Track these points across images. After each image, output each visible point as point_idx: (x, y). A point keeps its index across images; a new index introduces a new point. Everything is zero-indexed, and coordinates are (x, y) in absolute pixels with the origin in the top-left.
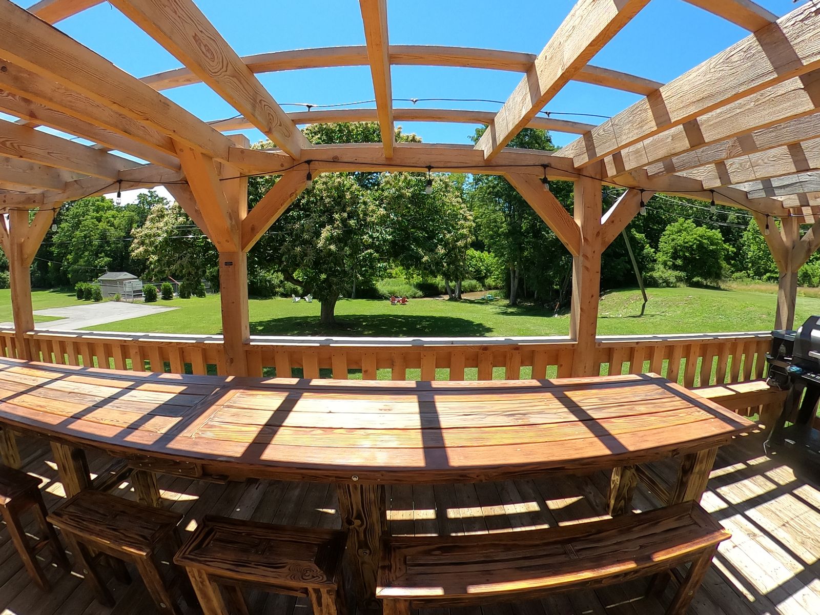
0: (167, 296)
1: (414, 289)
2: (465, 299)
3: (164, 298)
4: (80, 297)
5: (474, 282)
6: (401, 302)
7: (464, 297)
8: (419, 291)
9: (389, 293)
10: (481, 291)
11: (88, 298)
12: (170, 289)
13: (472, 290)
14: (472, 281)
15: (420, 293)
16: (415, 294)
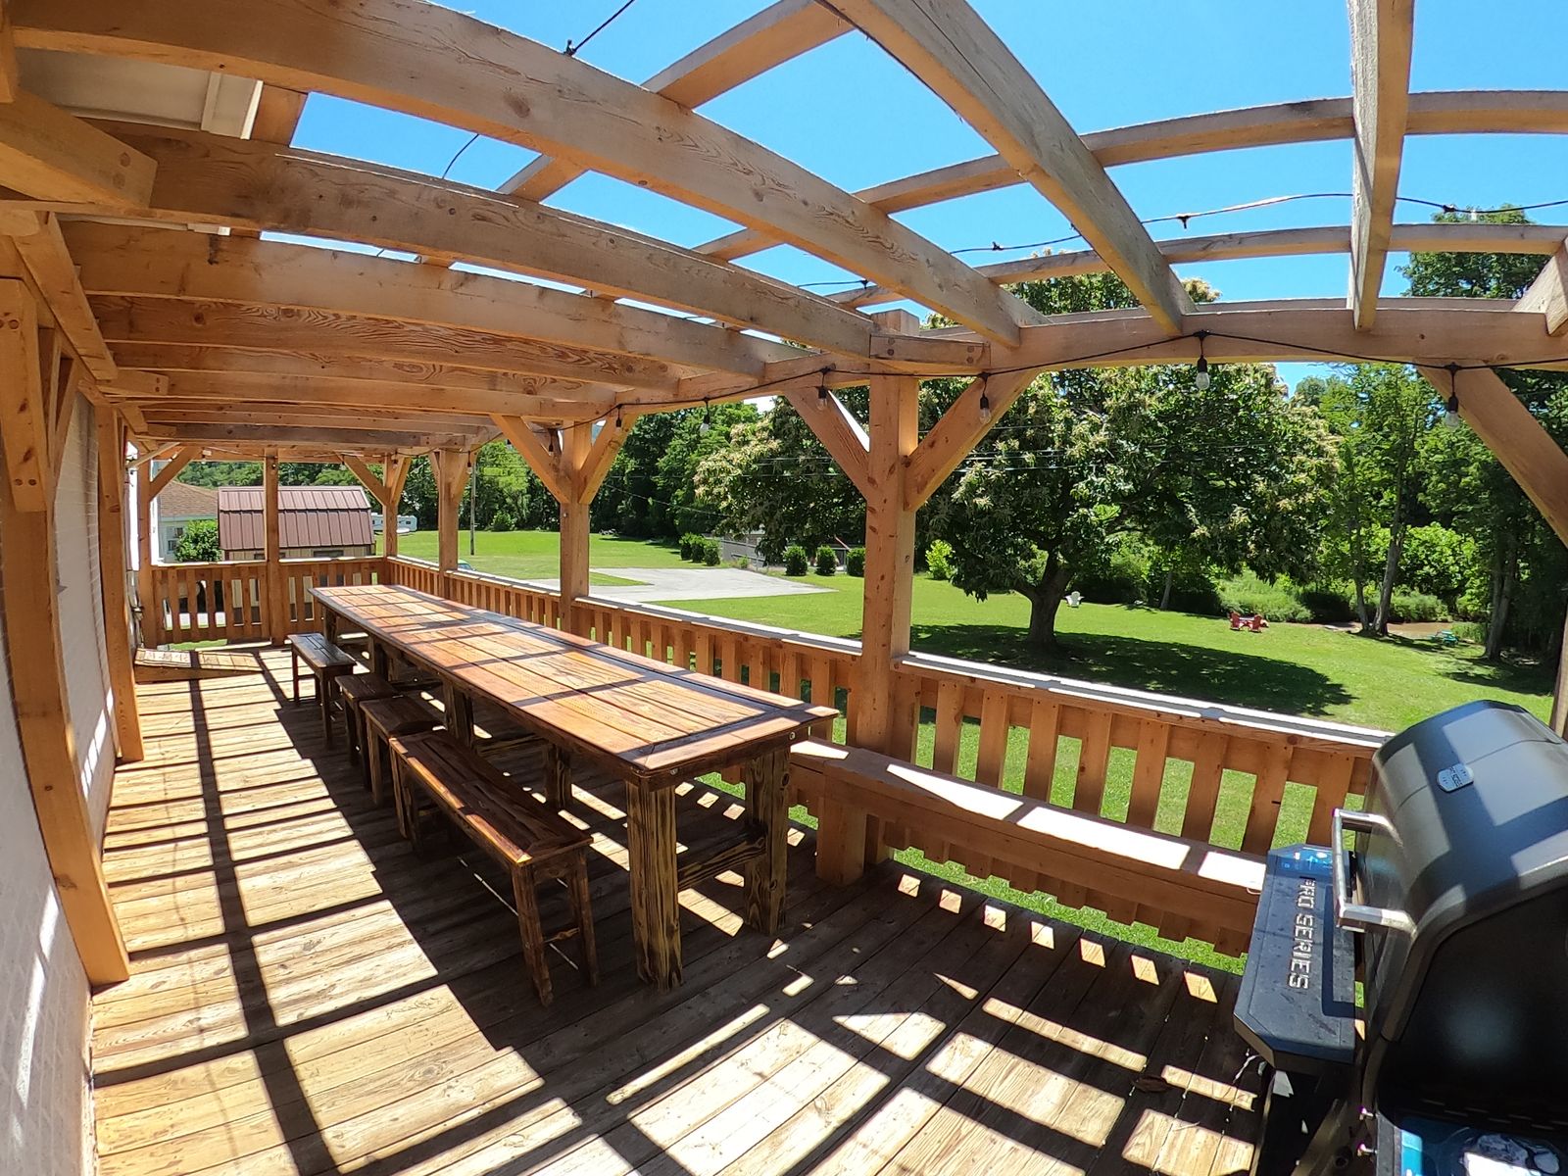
0: (826, 568)
1: (1294, 603)
2: (1394, 636)
3: (820, 572)
4: (685, 556)
5: (1431, 600)
6: (1251, 626)
7: (1393, 629)
8: (1303, 608)
9: (1241, 607)
10: (1445, 621)
11: (697, 560)
12: (832, 558)
13: (1424, 616)
14: (1426, 597)
15: (1306, 613)
16: (1295, 614)
